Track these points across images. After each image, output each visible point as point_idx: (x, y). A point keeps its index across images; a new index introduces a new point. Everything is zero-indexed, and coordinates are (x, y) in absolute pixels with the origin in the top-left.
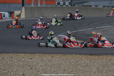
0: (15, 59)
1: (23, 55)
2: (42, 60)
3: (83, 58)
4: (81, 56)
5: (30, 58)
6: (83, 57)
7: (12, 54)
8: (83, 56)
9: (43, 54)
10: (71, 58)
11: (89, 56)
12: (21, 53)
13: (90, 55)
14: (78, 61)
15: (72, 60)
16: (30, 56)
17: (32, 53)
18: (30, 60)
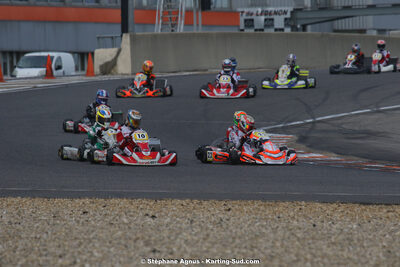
0: (98, 217)
1: (124, 202)
2: (192, 221)
3: (337, 216)
4: (329, 208)
5: (151, 213)
6: (337, 211)
7: (87, 201)
8: (335, 205)
9: (195, 201)
10: (292, 214)
11: (357, 208)
12: (120, 196)
13: (361, 203)
14: (318, 224)
15: (295, 223)
16: (148, 206)
17: (157, 197)
18: (149, 219)
